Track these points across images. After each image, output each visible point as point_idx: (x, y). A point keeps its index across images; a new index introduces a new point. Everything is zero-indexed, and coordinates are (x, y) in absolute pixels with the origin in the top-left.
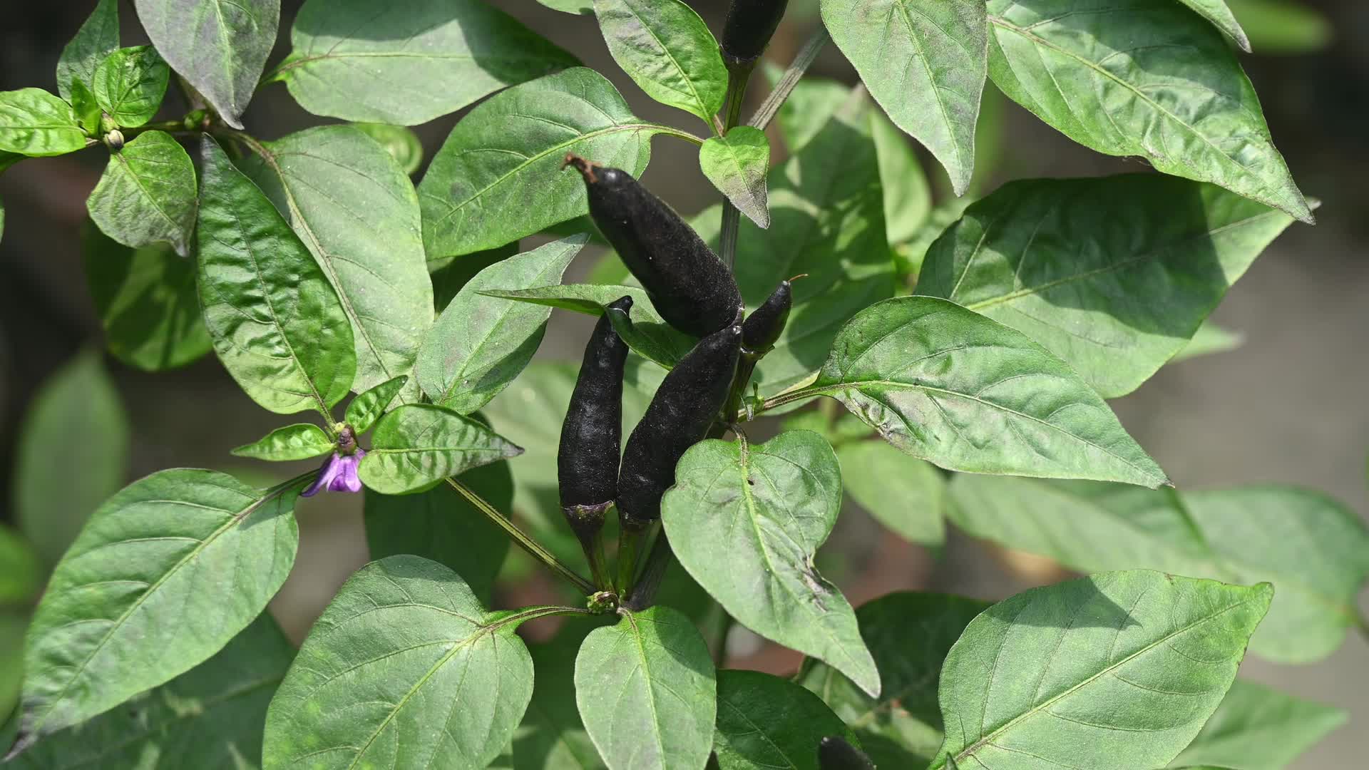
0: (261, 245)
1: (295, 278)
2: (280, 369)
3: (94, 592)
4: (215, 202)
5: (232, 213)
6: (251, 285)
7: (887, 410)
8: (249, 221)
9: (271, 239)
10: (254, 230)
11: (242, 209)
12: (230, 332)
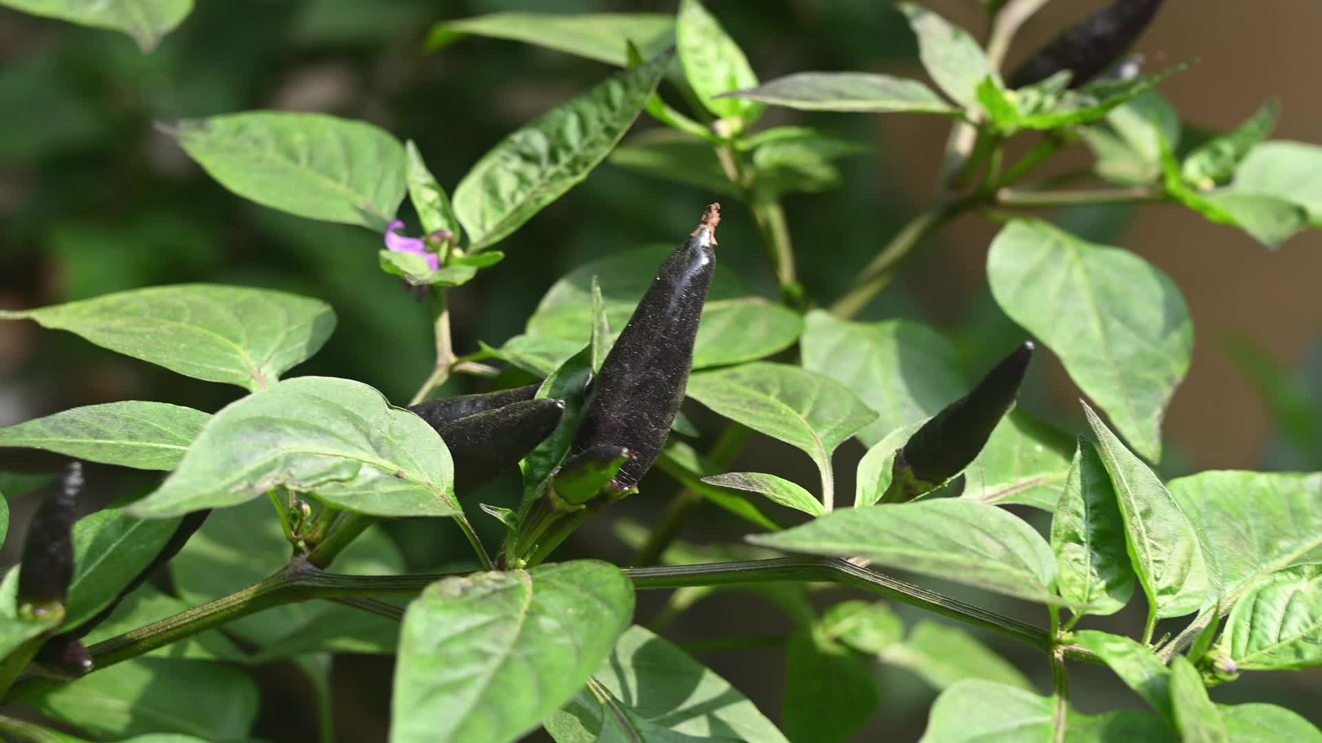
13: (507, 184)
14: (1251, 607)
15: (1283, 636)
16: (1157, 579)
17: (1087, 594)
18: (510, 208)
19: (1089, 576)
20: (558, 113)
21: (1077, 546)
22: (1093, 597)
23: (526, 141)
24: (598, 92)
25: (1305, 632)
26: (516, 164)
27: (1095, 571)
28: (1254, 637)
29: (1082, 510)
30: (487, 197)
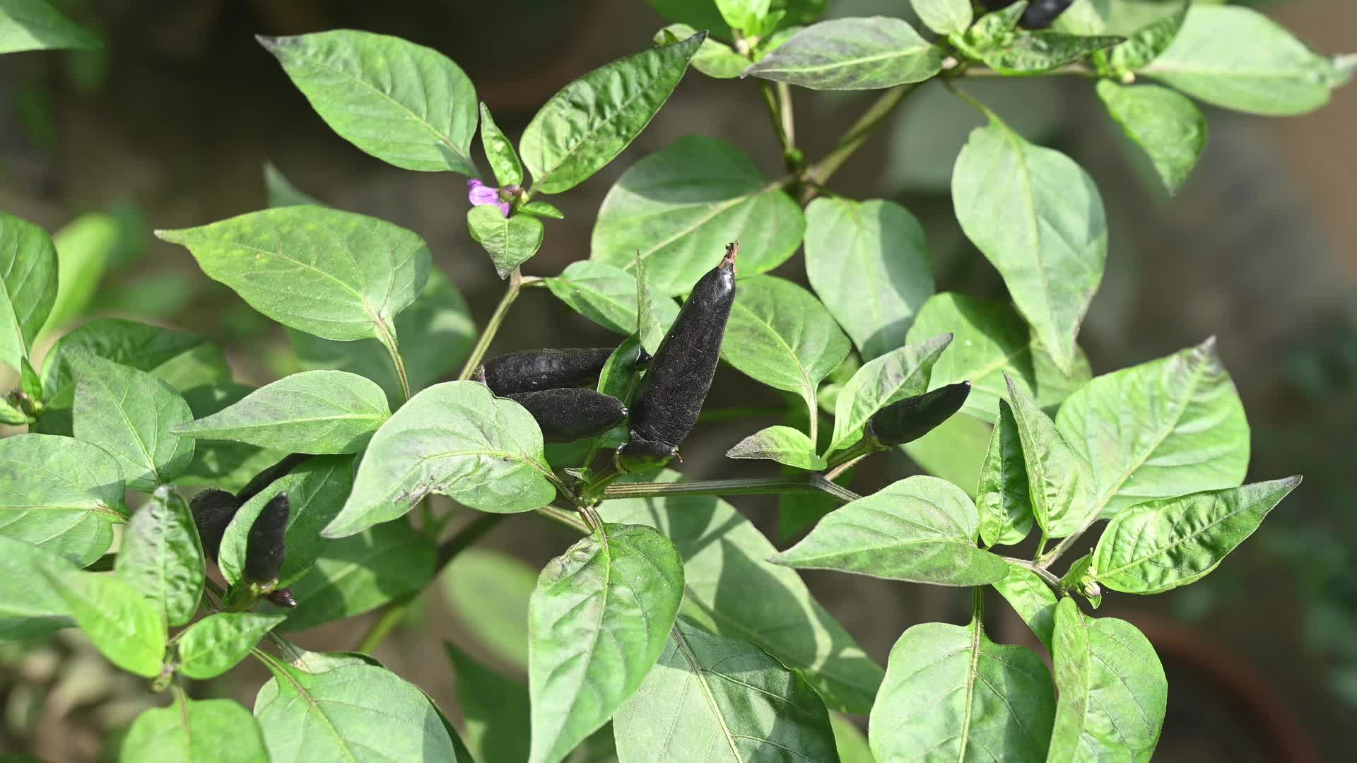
0: (642, 102)
1: (624, 132)
2: (556, 146)
3: (380, 62)
4: (662, 58)
5: (659, 73)
6: (613, 107)
7: (582, 564)
8: (656, 87)
9: (647, 106)
10: (652, 93)
11: (663, 79)
12: (576, 105)
13: (562, 131)
14: (1115, 533)
15: (1135, 558)
16: (1049, 510)
17: (999, 530)
18: (565, 153)
19: (1002, 517)
20: (605, 71)
21: (995, 494)
22: (1003, 532)
23: (577, 92)
24: (638, 58)
25: (1151, 555)
26: (568, 111)
27: (1006, 512)
28: (1115, 558)
29: (999, 465)
30: (545, 140)
